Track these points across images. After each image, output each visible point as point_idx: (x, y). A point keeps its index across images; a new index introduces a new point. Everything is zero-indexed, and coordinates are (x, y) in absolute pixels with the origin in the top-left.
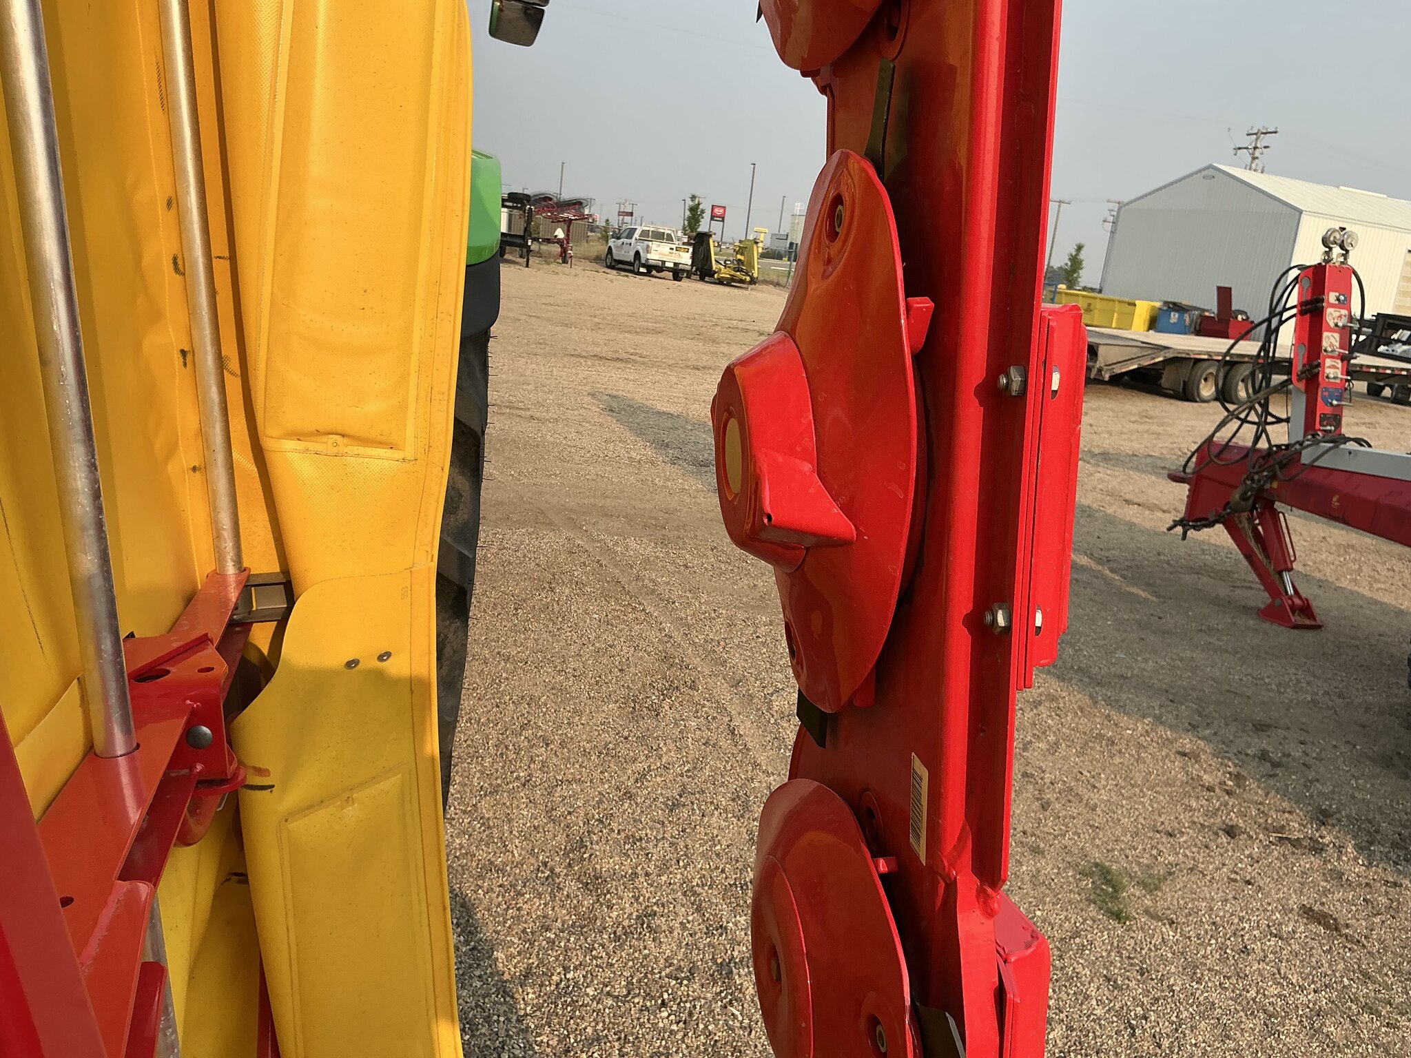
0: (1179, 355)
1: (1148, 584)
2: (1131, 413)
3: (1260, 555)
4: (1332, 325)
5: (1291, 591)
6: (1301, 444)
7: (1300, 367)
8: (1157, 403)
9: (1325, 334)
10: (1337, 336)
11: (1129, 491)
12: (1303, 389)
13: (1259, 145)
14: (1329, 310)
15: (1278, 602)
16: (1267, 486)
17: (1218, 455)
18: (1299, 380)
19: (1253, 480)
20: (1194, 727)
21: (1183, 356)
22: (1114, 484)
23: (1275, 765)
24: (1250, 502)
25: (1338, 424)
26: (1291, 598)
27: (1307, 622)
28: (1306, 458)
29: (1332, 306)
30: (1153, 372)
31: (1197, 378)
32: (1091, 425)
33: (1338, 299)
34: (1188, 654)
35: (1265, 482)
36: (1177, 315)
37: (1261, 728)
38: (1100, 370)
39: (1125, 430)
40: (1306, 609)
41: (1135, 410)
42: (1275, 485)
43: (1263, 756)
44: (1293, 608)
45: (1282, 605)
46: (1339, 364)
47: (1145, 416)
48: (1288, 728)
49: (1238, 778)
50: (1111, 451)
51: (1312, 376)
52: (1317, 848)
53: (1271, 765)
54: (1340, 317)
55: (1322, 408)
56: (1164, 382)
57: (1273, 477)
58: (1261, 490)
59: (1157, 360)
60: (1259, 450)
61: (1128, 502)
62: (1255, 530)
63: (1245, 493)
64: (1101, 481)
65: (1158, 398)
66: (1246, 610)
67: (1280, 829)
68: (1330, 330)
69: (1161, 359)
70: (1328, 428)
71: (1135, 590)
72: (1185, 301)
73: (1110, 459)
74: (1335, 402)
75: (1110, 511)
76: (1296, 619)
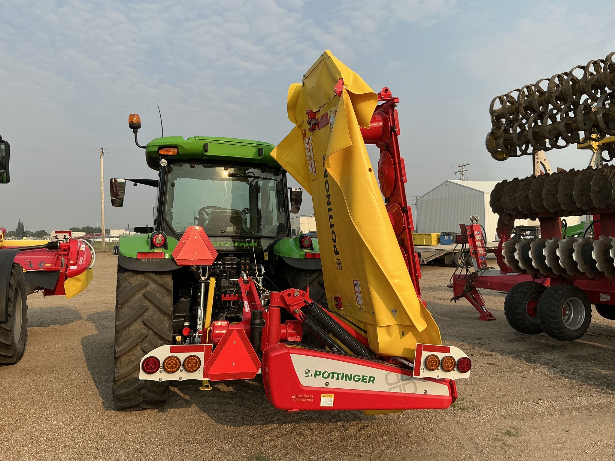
0: (449, 252)
1: (448, 317)
2: (437, 274)
3: (476, 303)
4: (478, 240)
5: (485, 311)
6: (477, 271)
7: (472, 252)
8: (445, 270)
9: (476, 242)
10: (480, 242)
11: (440, 296)
12: (475, 257)
13: (463, 170)
14: (476, 236)
15: (483, 314)
16: (472, 284)
17: (458, 278)
18: (473, 255)
19: (468, 283)
20: (463, 341)
21: (450, 252)
22: (435, 295)
23: (482, 344)
24: (469, 289)
25: (486, 265)
26: (486, 313)
27: (491, 318)
28: (479, 274)
29: (477, 235)
30: (441, 259)
31: (457, 259)
32: (424, 280)
33: (478, 233)
34: (460, 329)
35: (471, 283)
36: (447, 236)
37: (478, 339)
38: (423, 261)
39: (436, 280)
40: (491, 315)
41: (438, 273)
42: (474, 283)
43: (479, 343)
44: (487, 316)
45: (484, 315)
46: (482, 249)
47: (442, 274)
48: (485, 338)
49: (474, 348)
50: (432, 286)
51: (476, 253)
52: (491, 355)
53: (481, 345)
54: (479, 237)
55: (480, 261)
56: (446, 262)
57: (473, 281)
58: (471, 285)
59: (441, 255)
60: (468, 275)
61: (440, 299)
62: (473, 297)
63: (467, 286)
64: (431, 295)
65: (445, 268)
66: (475, 319)
67: (483, 354)
68: (477, 241)
69: (443, 254)
70: (483, 266)
71: (445, 318)
72: (449, 231)
73: (433, 289)
74: (483, 259)
75: (435, 302)
76: (489, 318)
